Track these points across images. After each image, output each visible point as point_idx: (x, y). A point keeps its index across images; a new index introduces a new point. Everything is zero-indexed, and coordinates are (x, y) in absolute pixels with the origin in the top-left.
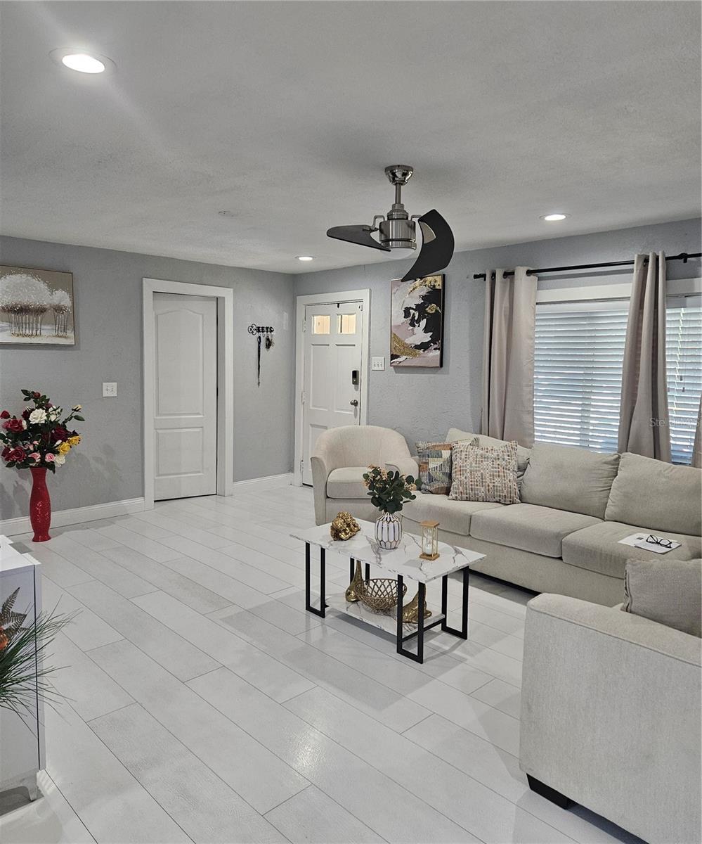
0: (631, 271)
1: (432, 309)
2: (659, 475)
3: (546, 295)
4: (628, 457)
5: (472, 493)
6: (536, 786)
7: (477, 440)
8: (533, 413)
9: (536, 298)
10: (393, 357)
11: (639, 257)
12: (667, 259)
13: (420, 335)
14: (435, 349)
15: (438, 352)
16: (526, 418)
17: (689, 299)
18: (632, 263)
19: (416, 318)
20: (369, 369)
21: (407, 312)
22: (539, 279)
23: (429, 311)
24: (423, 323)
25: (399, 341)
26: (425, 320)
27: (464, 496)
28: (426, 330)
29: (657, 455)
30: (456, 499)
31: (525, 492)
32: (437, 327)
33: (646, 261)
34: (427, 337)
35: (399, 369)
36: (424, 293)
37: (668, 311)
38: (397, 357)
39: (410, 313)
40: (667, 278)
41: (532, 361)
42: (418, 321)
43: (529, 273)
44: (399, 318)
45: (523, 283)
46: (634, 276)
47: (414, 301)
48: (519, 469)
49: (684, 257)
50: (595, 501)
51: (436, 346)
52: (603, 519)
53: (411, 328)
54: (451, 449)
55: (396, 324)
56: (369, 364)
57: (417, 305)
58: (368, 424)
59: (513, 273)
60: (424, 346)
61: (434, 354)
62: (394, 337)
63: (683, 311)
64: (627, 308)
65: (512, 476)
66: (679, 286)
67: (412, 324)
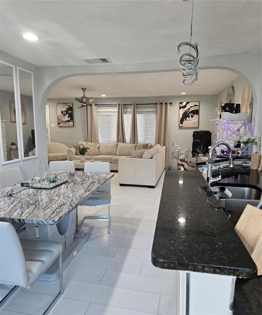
0: (117, 106)
1: (70, 112)
2: (125, 146)
3: (99, 110)
4: (119, 143)
5: (90, 154)
6: (121, 185)
7: (87, 143)
8: (98, 136)
9: (97, 111)
10: (58, 124)
11: (118, 104)
12: (123, 105)
13: (66, 118)
14: (72, 122)
15: (72, 123)
16: (97, 137)
17: (127, 113)
18: (117, 105)
19: (65, 114)
20: (50, 127)
21: (62, 112)
22: (97, 106)
23: (69, 112)
24: (67, 115)
25: (60, 120)
26: (68, 114)
27: (88, 155)
28: (68, 117)
29: (124, 142)
30: (86, 155)
31: (100, 153)
32: (71, 116)
33: (119, 105)
34: (69, 119)
35: (60, 127)
36: (67, 108)
37: (124, 115)
38: (60, 124)
39: (63, 113)
40: (123, 109)
41: (97, 125)
42: (66, 115)
43: (95, 105)
44: (60, 114)
45: (94, 107)
46: (117, 107)
47: (64, 109)
48: (98, 148)
49: (125, 105)
50: (114, 152)
51: (72, 121)
52: (116, 156)
53: (64, 116)
54: (82, 145)
55: (59, 115)
56: (50, 126)
57: (65, 111)
58: (51, 142)
59: (92, 105)
60: (68, 121)
61: (71, 123)
62: (58, 119)
63: (126, 115)
64: (116, 114)
65: (97, 150)
66: (125, 110)
67: (64, 115)
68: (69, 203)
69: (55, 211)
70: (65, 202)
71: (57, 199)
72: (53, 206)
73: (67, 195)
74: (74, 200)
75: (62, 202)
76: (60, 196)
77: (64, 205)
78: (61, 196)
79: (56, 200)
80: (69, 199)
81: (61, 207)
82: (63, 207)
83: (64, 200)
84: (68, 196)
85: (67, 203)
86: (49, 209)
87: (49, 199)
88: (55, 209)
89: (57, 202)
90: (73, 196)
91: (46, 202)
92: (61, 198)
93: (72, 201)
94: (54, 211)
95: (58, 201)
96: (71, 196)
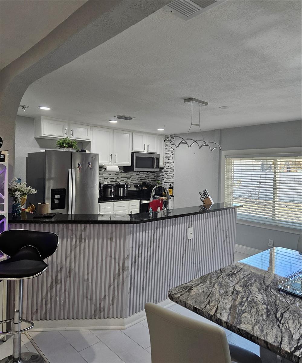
68: (223, 275)
69: (239, 269)
70: (228, 278)
71: (237, 285)
72: (243, 277)
73: (221, 289)
74: (215, 278)
75: (231, 279)
76: (233, 291)
77: (229, 274)
78: (231, 289)
79: (239, 284)
80: (221, 280)
81: (233, 273)
82: (230, 271)
83: (228, 281)
84: (221, 286)
85: (225, 276)
86: (247, 274)
87: (249, 290)
88: (239, 273)
89: (237, 281)
90: (214, 284)
91: (252, 285)
92: (231, 285)
93: (218, 277)
94: (241, 271)
95: (236, 283)
96: (216, 286)
